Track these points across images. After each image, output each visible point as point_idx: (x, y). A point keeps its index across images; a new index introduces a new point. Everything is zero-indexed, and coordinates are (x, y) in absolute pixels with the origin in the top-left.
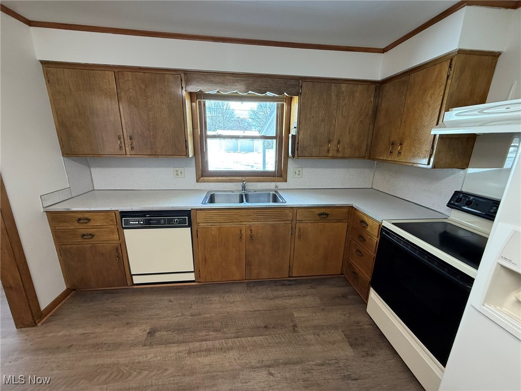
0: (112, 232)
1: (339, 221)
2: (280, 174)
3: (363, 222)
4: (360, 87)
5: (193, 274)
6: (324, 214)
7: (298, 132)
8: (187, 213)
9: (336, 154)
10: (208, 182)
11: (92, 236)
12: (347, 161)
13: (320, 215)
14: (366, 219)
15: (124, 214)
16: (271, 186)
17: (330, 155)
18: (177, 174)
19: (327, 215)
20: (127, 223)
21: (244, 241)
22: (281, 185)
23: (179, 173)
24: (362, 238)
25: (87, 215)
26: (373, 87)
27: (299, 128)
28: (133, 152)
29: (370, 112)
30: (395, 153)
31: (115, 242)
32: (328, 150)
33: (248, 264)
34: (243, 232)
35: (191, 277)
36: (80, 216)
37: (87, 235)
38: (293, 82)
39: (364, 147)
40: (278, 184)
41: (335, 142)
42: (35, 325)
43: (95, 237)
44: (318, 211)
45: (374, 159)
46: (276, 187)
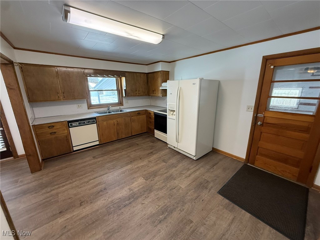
0: (64, 130)
1: (144, 115)
2: (120, 103)
3: (150, 113)
4: (142, 75)
5: (98, 141)
6: (139, 113)
7: (126, 88)
8: (95, 118)
9: (139, 95)
10: (93, 109)
11: (55, 133)
12: (142, 97)
13: (138, 113)
14: (150, 112)
15: (69, 122)
16: (118, 108)
17: (137, 95)
18: (79, 107)
19: (140, 113)
20: (71, 125)
21: (115, 126)
22: (122, 107)
23: (80, 106)
24: (150, 118)
25: (53, 125)
26: (146, 74)
27: (126, 87)
28: (65, 99)
29: (146, 82)
30: (154, 93)
31: (66, 134)
32: (136, 94)
33: (118, 134)
34: (115, 122)
35: (98, 143)
36: (49, 125)
37: (53, 133)
38: (122, 73)
39: (146, 92)
40: (120, 107)
41: (138, 91)
42: (41, 170)
43: (56, 133)
44: (137, 112)
45: (150, 96)
46: (120, 108)
